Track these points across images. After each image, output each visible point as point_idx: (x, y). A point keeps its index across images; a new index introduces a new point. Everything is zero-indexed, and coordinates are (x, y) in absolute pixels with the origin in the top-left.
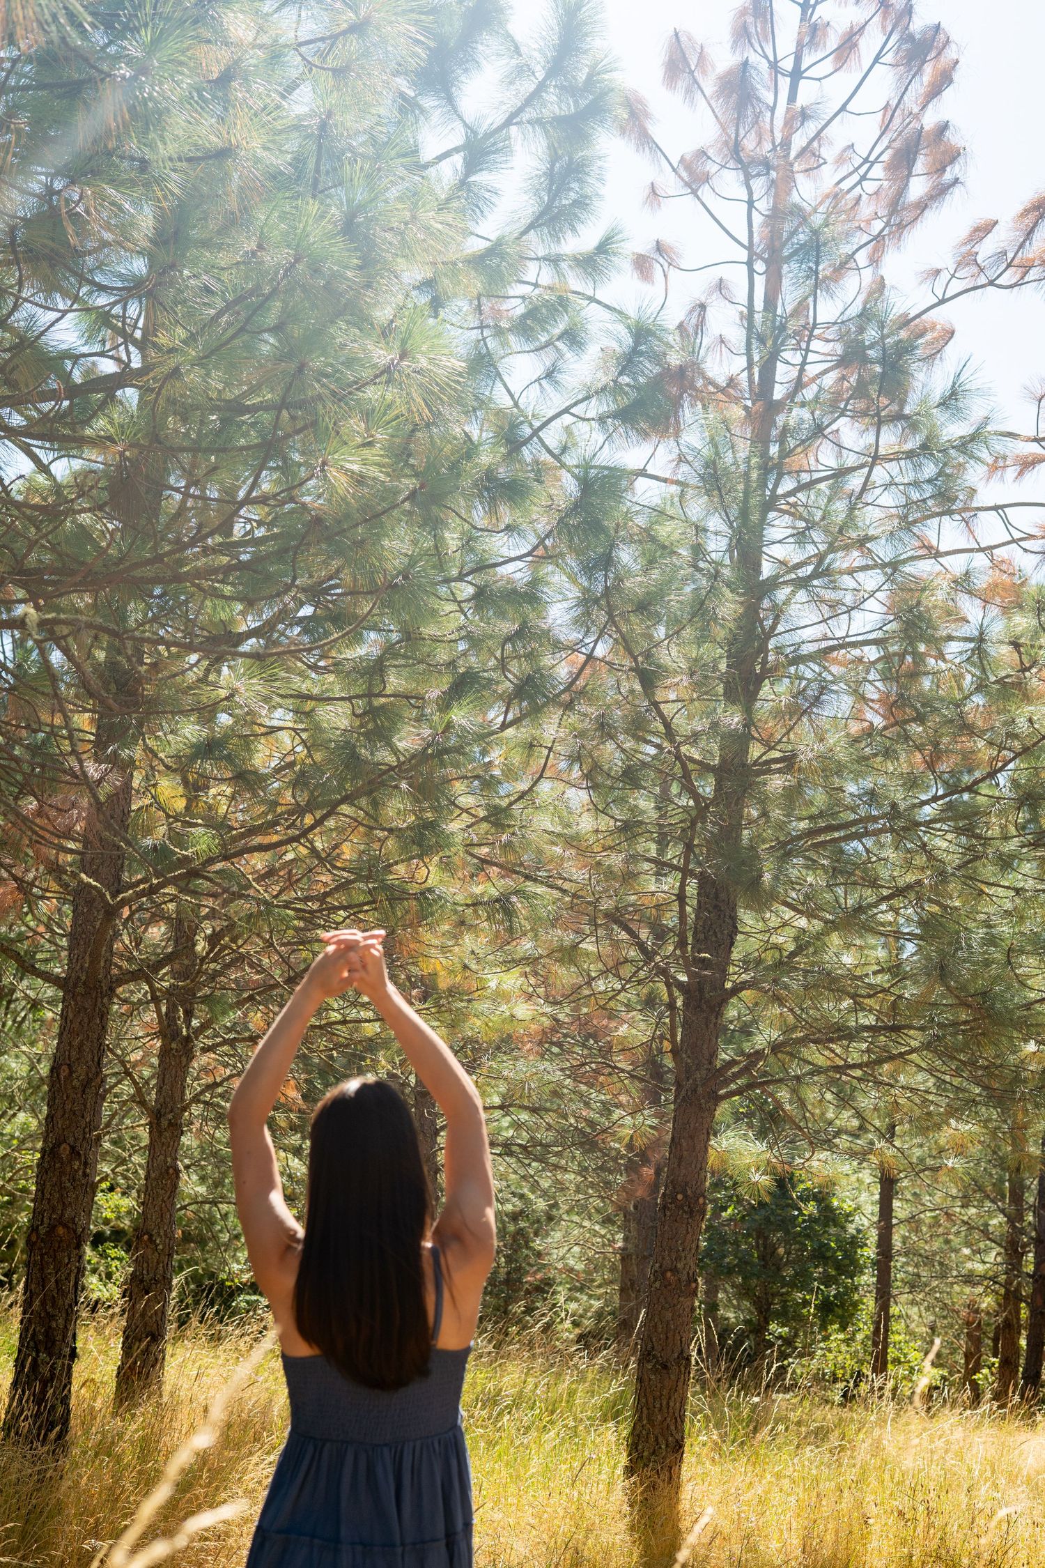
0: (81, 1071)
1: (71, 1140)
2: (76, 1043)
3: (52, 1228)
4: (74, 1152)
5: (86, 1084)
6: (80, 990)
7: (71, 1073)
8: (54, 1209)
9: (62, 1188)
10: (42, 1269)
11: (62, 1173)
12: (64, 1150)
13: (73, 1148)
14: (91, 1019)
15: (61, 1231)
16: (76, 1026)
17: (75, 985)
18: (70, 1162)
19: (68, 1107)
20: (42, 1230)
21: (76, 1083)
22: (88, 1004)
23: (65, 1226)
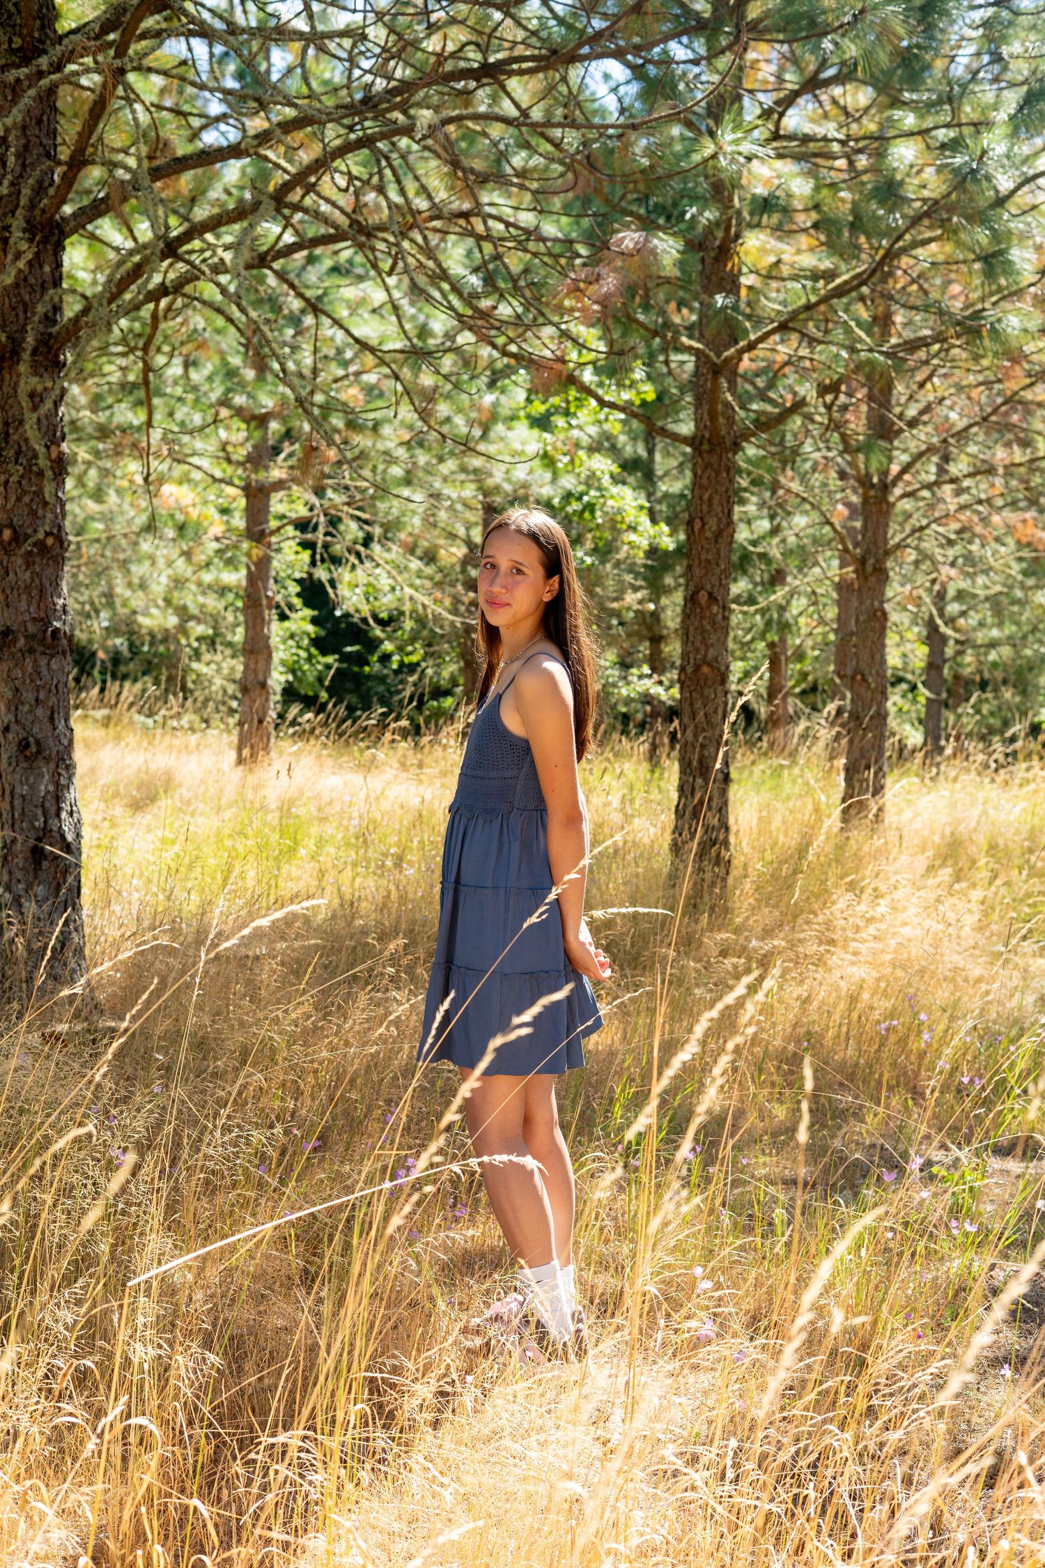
0: (712, 523)
1: (708, 587)
2: (706, 497)
3: (698, 668)
4: (712, 598)
5: (718, 535)
6: (705, 447)
7: (704, 525)
8: (697, 650)
9: (703, 631)
10: (692, 704)
11: (702, 618)
12: (703, 597)
13: (710, 594)
14: (718, 473)
15: (706, 669)
16: (705, 481)
17: (701, 443)
18: (709, 607)
19: (703, 557)
20: (689, 670)
21: (708, 534)
22: (714, 460)
23: (709, 665)
